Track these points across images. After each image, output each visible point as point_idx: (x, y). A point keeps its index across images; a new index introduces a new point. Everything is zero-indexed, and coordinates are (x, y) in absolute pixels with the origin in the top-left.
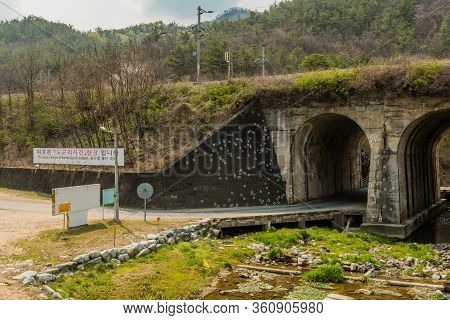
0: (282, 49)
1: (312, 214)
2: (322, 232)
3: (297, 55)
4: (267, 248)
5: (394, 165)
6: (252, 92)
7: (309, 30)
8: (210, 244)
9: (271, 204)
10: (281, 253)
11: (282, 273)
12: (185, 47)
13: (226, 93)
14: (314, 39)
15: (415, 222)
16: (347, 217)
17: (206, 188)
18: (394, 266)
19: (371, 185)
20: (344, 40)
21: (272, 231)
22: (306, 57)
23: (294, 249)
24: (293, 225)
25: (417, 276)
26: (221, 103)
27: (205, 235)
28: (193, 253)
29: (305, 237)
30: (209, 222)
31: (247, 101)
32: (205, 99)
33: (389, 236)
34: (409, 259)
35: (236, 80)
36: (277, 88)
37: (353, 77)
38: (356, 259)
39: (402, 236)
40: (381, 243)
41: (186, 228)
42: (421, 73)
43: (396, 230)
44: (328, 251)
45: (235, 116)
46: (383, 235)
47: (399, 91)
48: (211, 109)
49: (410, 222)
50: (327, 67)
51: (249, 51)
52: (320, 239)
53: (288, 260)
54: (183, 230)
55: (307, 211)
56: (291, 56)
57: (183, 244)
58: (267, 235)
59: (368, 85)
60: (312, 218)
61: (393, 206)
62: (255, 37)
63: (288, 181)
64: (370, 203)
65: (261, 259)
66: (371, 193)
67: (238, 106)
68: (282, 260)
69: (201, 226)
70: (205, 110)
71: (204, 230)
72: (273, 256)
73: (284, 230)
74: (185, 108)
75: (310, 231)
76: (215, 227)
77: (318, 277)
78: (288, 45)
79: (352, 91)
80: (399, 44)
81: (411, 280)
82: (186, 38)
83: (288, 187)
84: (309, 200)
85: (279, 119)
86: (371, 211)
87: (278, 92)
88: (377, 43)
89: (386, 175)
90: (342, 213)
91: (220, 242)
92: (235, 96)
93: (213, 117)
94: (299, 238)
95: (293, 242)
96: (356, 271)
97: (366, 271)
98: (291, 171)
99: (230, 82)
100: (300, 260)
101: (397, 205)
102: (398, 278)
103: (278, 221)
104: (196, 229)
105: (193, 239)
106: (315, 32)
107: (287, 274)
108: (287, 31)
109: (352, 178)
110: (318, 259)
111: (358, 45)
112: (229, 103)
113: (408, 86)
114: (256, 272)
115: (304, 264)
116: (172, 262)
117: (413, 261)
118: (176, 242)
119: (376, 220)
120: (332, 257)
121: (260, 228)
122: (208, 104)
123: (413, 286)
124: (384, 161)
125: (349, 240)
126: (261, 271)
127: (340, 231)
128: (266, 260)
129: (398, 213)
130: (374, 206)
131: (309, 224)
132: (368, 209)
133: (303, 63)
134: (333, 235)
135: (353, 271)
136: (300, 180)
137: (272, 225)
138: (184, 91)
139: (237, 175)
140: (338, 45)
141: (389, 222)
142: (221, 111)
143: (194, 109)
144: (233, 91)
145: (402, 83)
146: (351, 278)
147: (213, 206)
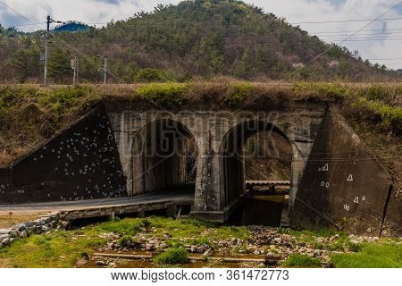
0: (120, 62)
1: (149, 205)
2: (160, 221)
3: (133, 68)
4: (117, 236)
5: (216, 164)
6: (99, 97)
7: (142, 47)
8: (63, 235)
9: (113, 196)
10: (131, 241)
11: (135, 258)
12: (27, 51)
13: (74, 96)
14: (146, 55)
15: (230, 209)
16: (178, 206)
17: (53, 182)
18: (224, 245)
19: (198, 179)
20: (170, 60)
21: (116, 220)
22: (141, 71)
23: (142, 236)
24: (134, 215)
25: (243, 253)
26: (68, 105)
27: (55, 226)
28: (48, 245)
29: (147, 225)
30: (58, 215)
31: (94, 104)
32: (53, 100)
33: (212, 221)
34: (233, 239)
35: (83, 85)
36: (122, 95)
37: (186, 90)
38: (195, 241)
39: (222, 221)
40: (208, 227)
41: (38, 221)
42: (238, 90)
43: (217, 216)
44: (171, 236)
45: (82, 117)
46: (207, 220)
47: (222, 104)
48: (59, 110)
49: (227, 209)
50: (159, 80)
51: (91, 60)
52: (160, 226)
53: (137, 246)
54: (35, 223)
55: (146, 202)
56: (127, 69)
57: (35, 237)
58: (113, 224)
59: (198, 97)
60: (150, 209)
61: (215, 197)
62: (94, 48)
63: (128, 177)
64: (197, 194)
65: (113, 246)
66: (198, 186)
67: (85, 109)
68: (132, 247)
69: (51, 219)
70: (53, 111)
71: (53, 222)
72: (124, 244)
73: (126, 219)
74: (33, 108)
75: (149, 219)
76: (63, 219)
77: (167, 259)
78: (125, 59)
79: (185, 101)
80: (213, 66)
81: (239, 257)
82: (28, 43)
83: (129, 182)
84: (145, 193)
85: (122, 122)
86: (198, 200)
87: (122, 98)
88: (197, 64)
89: (210, 171)
90: (175, 204)
91: (72, 233)
92: (83, 100)
93: (61, 118)
94: (141, 226)
95: (137, 230)
96: (196, 252)
97: (204, 251)
98: (132, 167)
99: (77, 87)
100: (148, 246)
101: (218, 196)
102: (229, 256)
103: (121, 211)
104: (47, 222)
105: (44, 231)
106: (148, 51)
107: (139, 258)
108: (123, 46)
109: (179, 173)
110: (163, 244)
111: (182, 65)
112: (76, 105)
113: (228, 100)
114: (111, 259)
115: (152, 249)
116: (29, 255)
117: (236, 241)
118: (28, 235)
119: (202, 208)
120: (175, 241)
121: (106, 219)
122: (56, 105)
123: (243, 261)
124: (209, 160)
125: (183, 226)
126: (116, 257)
127: (174, 219)
128: (118, 248)
129: (218, 202)
130: (201, 197)
131: (148, 214)
132: (196, 199)
133: (138, 75)
134: (169, 222)
135: (194, 252)
136: (139, 175)
137: (115, 216)
138: (32, 92)
139: (84, 170)
140: (165, 63)
141: (212, 210)
142: (69, 112)
143: (42, 110)
144: (80, 95)
145: (224, 98)
146: (194, 258)
147: (60, 200)
